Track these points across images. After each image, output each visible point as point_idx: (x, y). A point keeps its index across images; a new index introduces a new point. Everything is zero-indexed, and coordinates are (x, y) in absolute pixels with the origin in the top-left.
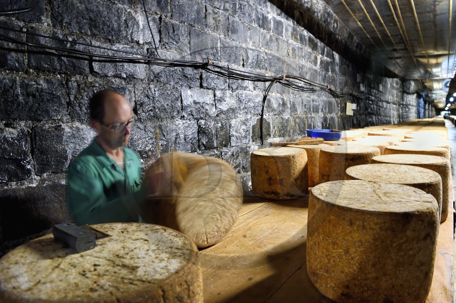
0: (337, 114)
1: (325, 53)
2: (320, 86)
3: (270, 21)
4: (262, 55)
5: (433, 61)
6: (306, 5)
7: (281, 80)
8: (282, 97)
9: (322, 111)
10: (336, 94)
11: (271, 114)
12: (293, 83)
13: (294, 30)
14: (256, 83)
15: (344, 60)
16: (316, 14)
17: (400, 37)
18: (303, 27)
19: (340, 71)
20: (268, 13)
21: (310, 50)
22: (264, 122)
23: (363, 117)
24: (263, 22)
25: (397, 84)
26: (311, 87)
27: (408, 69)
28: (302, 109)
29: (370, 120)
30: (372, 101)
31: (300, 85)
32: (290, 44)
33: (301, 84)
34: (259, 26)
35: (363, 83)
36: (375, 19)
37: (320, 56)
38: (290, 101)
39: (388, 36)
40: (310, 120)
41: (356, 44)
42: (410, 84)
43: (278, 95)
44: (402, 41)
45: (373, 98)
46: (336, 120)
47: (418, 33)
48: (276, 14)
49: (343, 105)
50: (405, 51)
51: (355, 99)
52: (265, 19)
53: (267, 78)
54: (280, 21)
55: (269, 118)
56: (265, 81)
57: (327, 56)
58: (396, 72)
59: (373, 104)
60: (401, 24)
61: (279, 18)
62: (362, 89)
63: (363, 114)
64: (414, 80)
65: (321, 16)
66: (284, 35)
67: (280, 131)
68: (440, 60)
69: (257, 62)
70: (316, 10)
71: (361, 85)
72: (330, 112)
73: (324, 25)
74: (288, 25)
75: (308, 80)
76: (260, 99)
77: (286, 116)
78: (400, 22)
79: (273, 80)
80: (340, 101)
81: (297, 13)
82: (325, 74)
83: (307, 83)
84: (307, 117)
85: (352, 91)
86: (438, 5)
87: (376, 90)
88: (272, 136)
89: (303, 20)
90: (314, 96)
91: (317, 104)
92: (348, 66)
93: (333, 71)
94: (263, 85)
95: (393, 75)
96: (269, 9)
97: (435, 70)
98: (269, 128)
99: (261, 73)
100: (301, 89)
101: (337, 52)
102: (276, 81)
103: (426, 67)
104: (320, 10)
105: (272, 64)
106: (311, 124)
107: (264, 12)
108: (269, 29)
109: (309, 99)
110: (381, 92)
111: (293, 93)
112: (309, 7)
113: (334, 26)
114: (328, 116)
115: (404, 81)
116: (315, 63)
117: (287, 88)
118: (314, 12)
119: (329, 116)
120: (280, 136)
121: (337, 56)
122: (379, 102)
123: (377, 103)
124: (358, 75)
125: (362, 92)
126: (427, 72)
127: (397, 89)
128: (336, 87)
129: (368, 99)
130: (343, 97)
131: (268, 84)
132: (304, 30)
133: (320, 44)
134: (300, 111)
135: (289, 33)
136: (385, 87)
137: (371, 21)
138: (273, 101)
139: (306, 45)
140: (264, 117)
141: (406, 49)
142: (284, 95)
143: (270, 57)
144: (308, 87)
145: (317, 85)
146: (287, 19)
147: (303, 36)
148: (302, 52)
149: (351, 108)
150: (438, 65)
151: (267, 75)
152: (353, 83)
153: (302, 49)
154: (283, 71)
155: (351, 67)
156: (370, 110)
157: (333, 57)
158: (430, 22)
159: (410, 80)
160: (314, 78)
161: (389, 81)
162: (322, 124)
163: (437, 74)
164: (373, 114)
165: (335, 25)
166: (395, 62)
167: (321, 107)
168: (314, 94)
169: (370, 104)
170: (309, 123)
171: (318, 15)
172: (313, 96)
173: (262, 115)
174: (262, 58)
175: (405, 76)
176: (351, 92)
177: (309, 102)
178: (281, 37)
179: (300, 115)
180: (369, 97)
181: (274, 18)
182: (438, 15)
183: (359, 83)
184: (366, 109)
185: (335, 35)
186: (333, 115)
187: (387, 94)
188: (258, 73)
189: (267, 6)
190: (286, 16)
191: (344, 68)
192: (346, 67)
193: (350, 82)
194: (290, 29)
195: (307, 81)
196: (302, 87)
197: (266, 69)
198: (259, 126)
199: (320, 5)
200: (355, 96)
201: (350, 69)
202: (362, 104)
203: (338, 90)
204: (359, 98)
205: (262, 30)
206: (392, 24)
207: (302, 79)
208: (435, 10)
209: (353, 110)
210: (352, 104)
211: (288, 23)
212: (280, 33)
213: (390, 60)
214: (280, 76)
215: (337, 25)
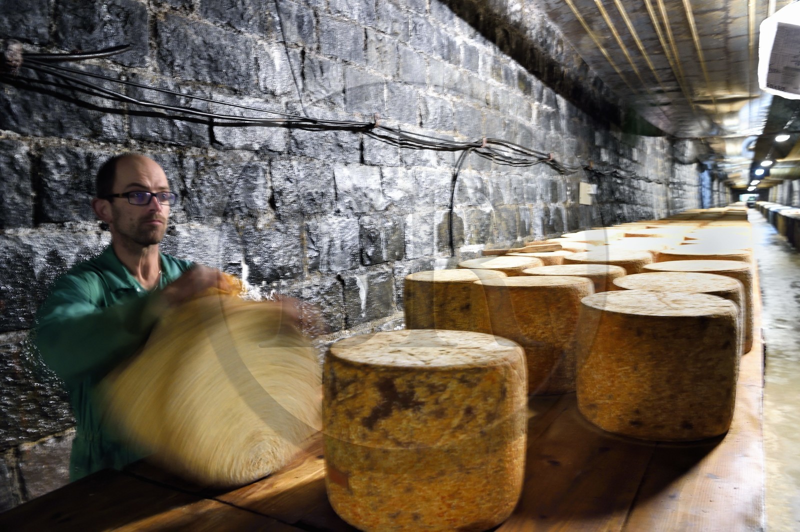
0: (565, 203)
1: (544, 97)
2: (538, 155)
3: (459, 49)
4: (448, 107)
5: (724, 108)
6: (513, 18)
7: (479, 147)
8: (479, 176)
9: (542, 198)
10: (563, 168)
11: (465, 204)
12: (496, 151)
13: (496, 61)
14: (441, 153)
15: (575, 108)
16: (528, 32)
17: (669, 71)
18: (509, 54)
19: (569, 129)
20: (456, 35)
21: (520, 94)
22: (454, 218)
23: (608, 206)
24: (449, 51)
25: (663, 147)
26: (524, 158)
27: (681, 121)
28: (511, 195)
29: (619, 212)
30: (621, 178)
31: (506, 154)
32: (489, 85)
33: (508, 153)
34: (443, 58)
35: (605, 148)
36: (631, 43)
37: (537, 103)
38: (492, 183)
39: (650, 71)
40: (522, 214)
41: (592, 80)
42: (685, 145)
43: (474, 172)
44: (672, 78)
45: (623, 173)
46: (564, 213)
47: (699, 66)
48: (467, 36)
49: (575, 187)
50: (676, 94)
51: (594, 176)
52: (451, 45)
53: (456, 144)
54: (474, 48)
55: (461, 212)
56: (454, 149)
57: (547, 103)
58: (661, 126)
59: (622, 184)
60: (672, 50)
61: (472, 43)
62: (605, 157)
63: (607, 202)
64: (692, 139)
65: (537, 35)
66: (479, 70)
67: (478, 233)
68: (736, 106)
69: (442, 117)
70: (528, 25)
71: (603, 151)
72: (555, 199)
73: (541, 49)
74: (486, 53)
75: (518, 146)
76: (448, 180)
77: (487, 208)
78: (670, 48)
79: (466, 148)
80: (570, 179)
81: (499, 33)
82: (546, 134)
83: (517, 150)
84: (518, 210)
85: (589, 162)
86: (731, 23)
87: (627, 158)
88: (466, 242)
89: (509, 44)
90: (528, 173)
91: (533, 185)
92: (581, 119)
93: (558, 128)
94: (450, 156)
95: (655, 132)
96: (457, 29)
97: (727, 123)
98: (462, 228)
99: (448, 137)
100: (508, 161)
101: (563, 95)
102: (470, 149)
103: (712, 117)
104: (535, 25)
105: (464, 121)
106: (524, 222)
107: (449, 35)
108: (458, 62)
109: (520, 178)
110: (635, 162)
111: (496, 169)
112: (518, 21)
113: (557, 52)
114: (550, 207)
115: (674, 140)
116: (529, 117)
117: (487, 160)
118: (526, 29)
119: (552, 206)
120: (479, 242)
121: (562, 103)
122: (632, 180)
123: (630, 182)
124: (597, 134)
125: (605, 164)
126: (713, 125)
127: (663, 156)
128: (562, 155)
129: (614, 175)
130: (574, 173)
131: (458, 154)
132: (510, 61)
133: (536, 83)
134: (507, 198)
135: (489, 67)
136: (642, 152)
137: (623, 47)
138: (467, 183)
139: (514, 86)
140: (455, 210)
141: (679, 90)
142: (482, 172)
143: (461, 109)
144: (518, 157)
145: (532, 153)
146: (484, 43)
147: (509, 72)
148: (508, 98)
149: (588, 191)
150: (732, 114)
151: (456, 139)
152: (590, 149)
153: (507, 92)
154: (480, 133)
155: (585, 120)
156: (617, 195)
157: (555, 104)
158: (718, 48)
159: (685, 139)
160: (528, 142)
161: (649, 141)
162: (543, 220)
163: (731, 129)
164: (624, 202)
165: (559, 49)
166: (660, 111)
167: (539, 191)
168: (527, 171)
169: (618, 183)
170: (522, 220)
171: (531, 33)
172: (526, 173)
173: (451, 208)
174: (448, 111)
175: (675, 133)
176: (586, 164)
177: (520, 183)
178: (475, 75)
179: (508, 206)
180: (616, 172)
181: (465, 43)
182: (731, 38)
183: (599, 147)
184: (612, 192)
185: (559, 65)
186: (559, 205)
187: (646, 164)
188: (443, 136)
189: (453, 24)
190: (483, 39)
191: (575, 122)
192: (576, 120)
193: (584, 147)
194: (490, 61)
195: (516, 148)
196: (510, 158)
197: (455, 130)
198: (446, 226)
199: (534, 16)
200: (593, 171)
201: (585, 124)
202: (605, 185)
203: (566, 161)
204: (600, 174)
205: (447, 64)
206: (656, 52)
207: (509, 145)
208: (726, 31)
209: (591, 195)
210: (590, 185)
211: (487, 51)
212: (475, 68)
213: (651, 108)
214: (476, 140)
215: (563, 49)
